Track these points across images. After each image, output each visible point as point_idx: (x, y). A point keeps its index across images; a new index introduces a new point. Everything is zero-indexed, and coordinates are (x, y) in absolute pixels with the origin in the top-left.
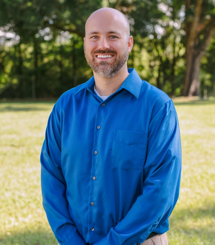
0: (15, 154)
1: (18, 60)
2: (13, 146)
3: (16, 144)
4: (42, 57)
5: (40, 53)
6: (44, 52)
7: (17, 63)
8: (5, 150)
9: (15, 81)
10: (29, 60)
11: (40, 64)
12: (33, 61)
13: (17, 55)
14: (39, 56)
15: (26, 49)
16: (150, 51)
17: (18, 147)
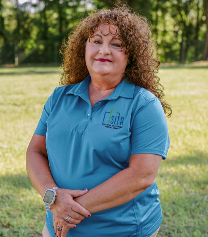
0: (14, 111)
1: (43, 26)
2: (15, 105)
3: (18, 103)
4: (67, 23)
5: (65, 19)
6: (69, 18)
7: (43, 29)
8: (5, 108)
9: (42, 47)
10: (54, 26)
11: (64, 29)
12: (58, 27)
13: (43, 21)
14: (64, 22)
15: (51, 15)
16: (174, 16)
17: (19, 106)
